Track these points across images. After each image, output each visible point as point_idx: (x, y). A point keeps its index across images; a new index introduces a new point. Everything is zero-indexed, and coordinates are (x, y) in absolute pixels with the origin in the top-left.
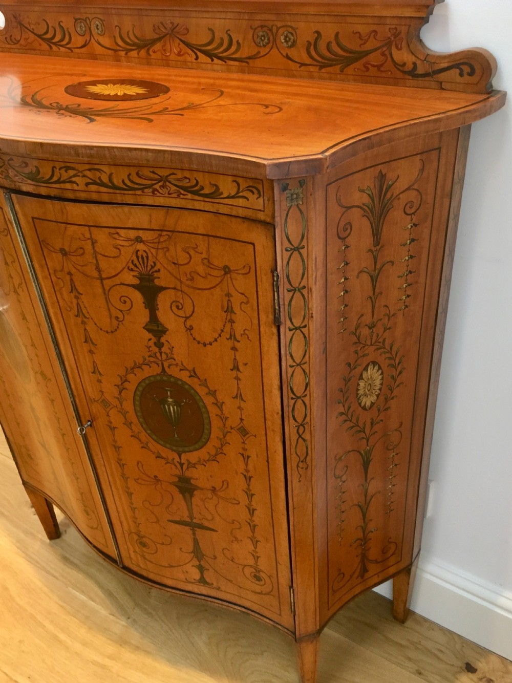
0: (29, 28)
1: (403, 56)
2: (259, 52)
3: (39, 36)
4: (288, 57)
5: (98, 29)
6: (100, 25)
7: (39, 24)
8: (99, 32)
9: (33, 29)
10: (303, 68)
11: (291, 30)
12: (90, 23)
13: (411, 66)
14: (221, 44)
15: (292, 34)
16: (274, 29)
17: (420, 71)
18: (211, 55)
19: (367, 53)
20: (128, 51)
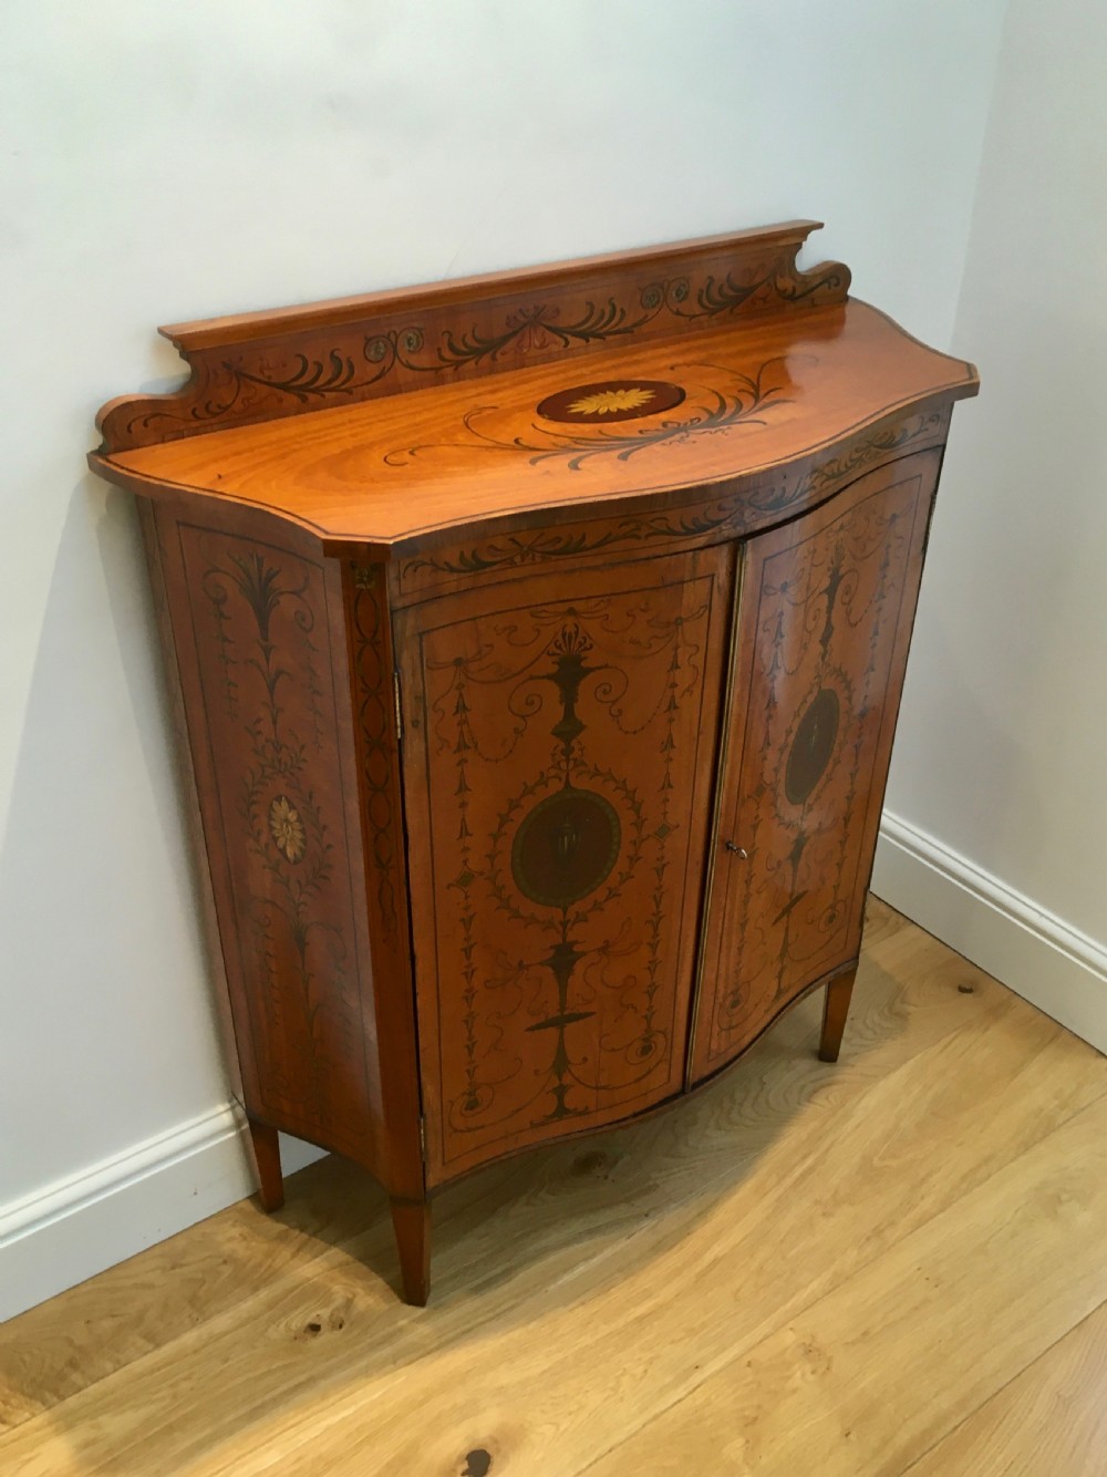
0: (259, 376)
1: (785, 283)
2: (646, 316)
3: (285, 387)
4: (678, 313)
5: (410, 344)
6: (415, 338)
7: (284, 366)
8: (412, 349)
9: (270, 377)
10: (694, 320)
11: (683, 282)
12: (397, 338)
13: (790, 290)
14: (602, 317)
15: (684, 285)
16: (666, 285)
17: (798, 293)
18: (585, 336)
19: (756, 287)
20: (458, 364)
